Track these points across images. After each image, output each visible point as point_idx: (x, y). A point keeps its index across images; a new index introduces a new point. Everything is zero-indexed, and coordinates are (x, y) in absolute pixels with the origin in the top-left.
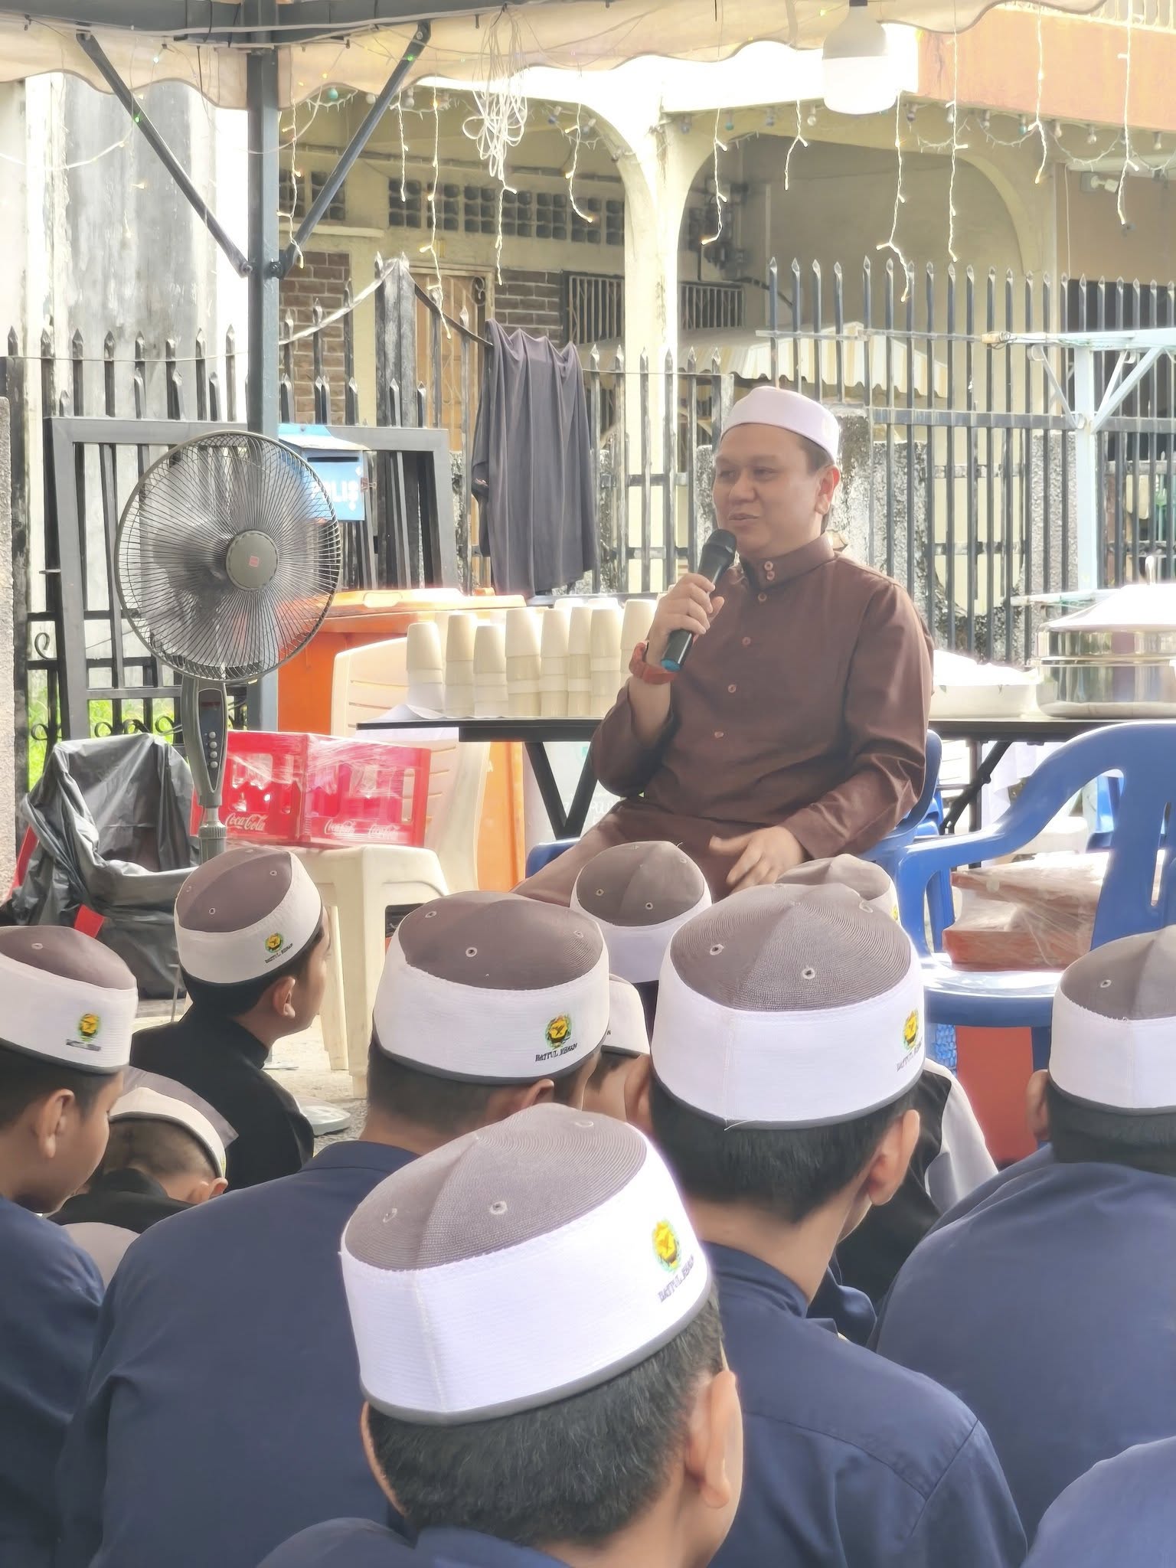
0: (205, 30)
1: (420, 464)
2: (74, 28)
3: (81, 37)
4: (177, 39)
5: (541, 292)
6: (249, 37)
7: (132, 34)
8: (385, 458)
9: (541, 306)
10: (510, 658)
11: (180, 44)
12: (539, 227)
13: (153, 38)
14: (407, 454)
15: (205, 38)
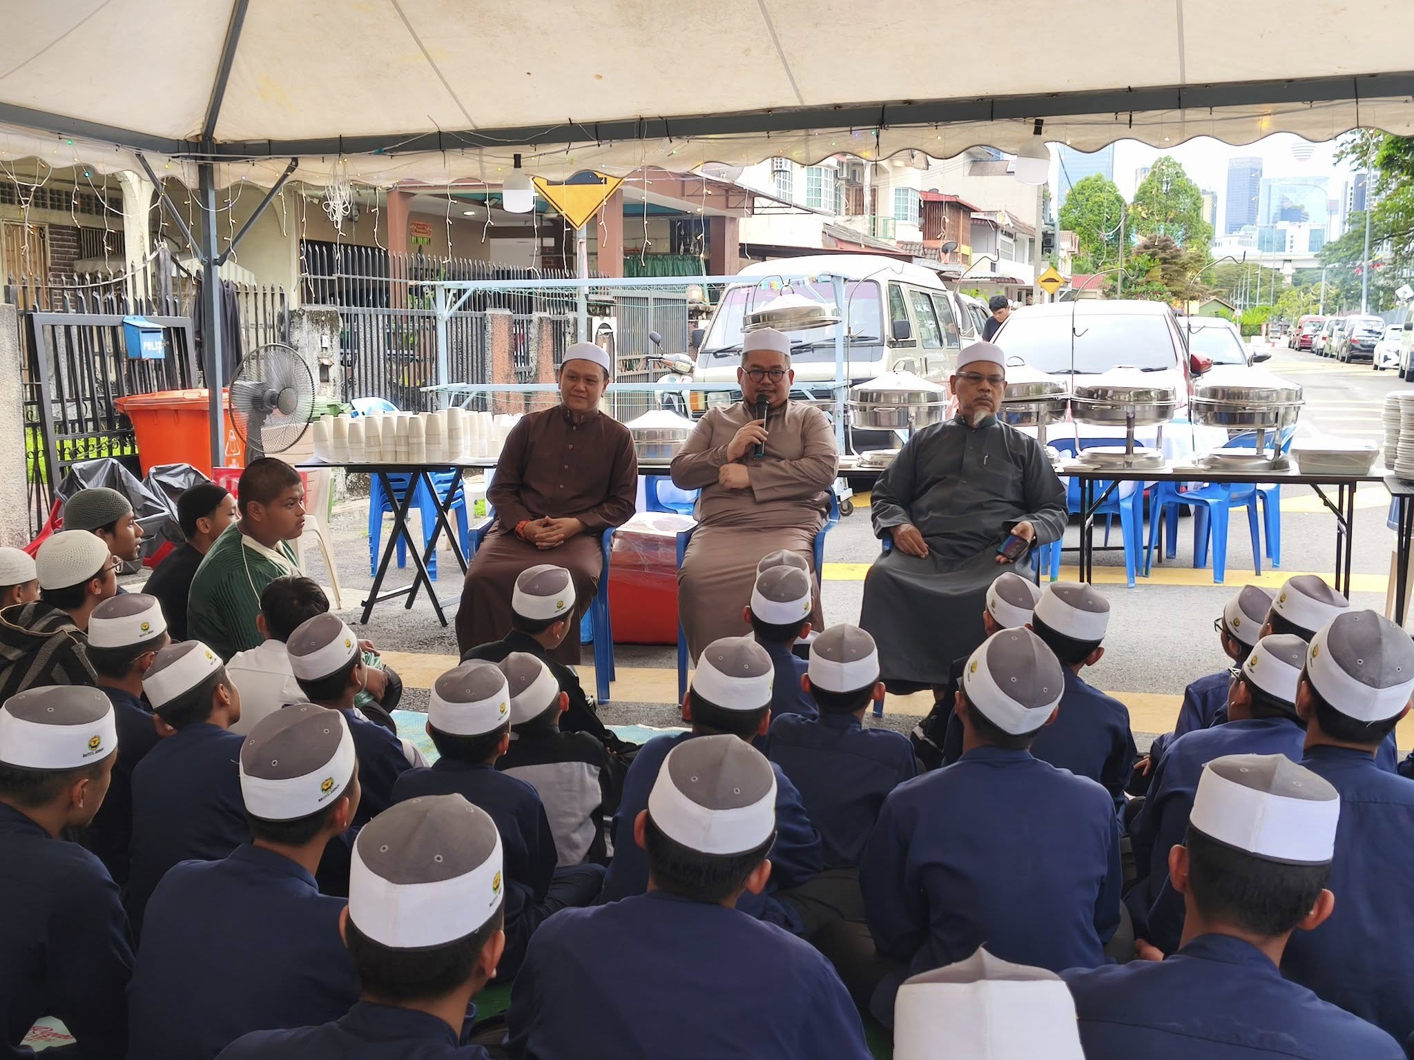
0: (187, 154)
1: (180, 332)
2: (135, 151)
3: (138, 155)
4: (173, 157)
5: (68, 234)
6: (202, 158)
7: (158, 154)
8: (167, 331)
9: (69, 241)
10: (368, 438)
11: (175, 160)
12: (51, 204)
13: (166, 157)
14: (174, 328)
15: (186, 157)
